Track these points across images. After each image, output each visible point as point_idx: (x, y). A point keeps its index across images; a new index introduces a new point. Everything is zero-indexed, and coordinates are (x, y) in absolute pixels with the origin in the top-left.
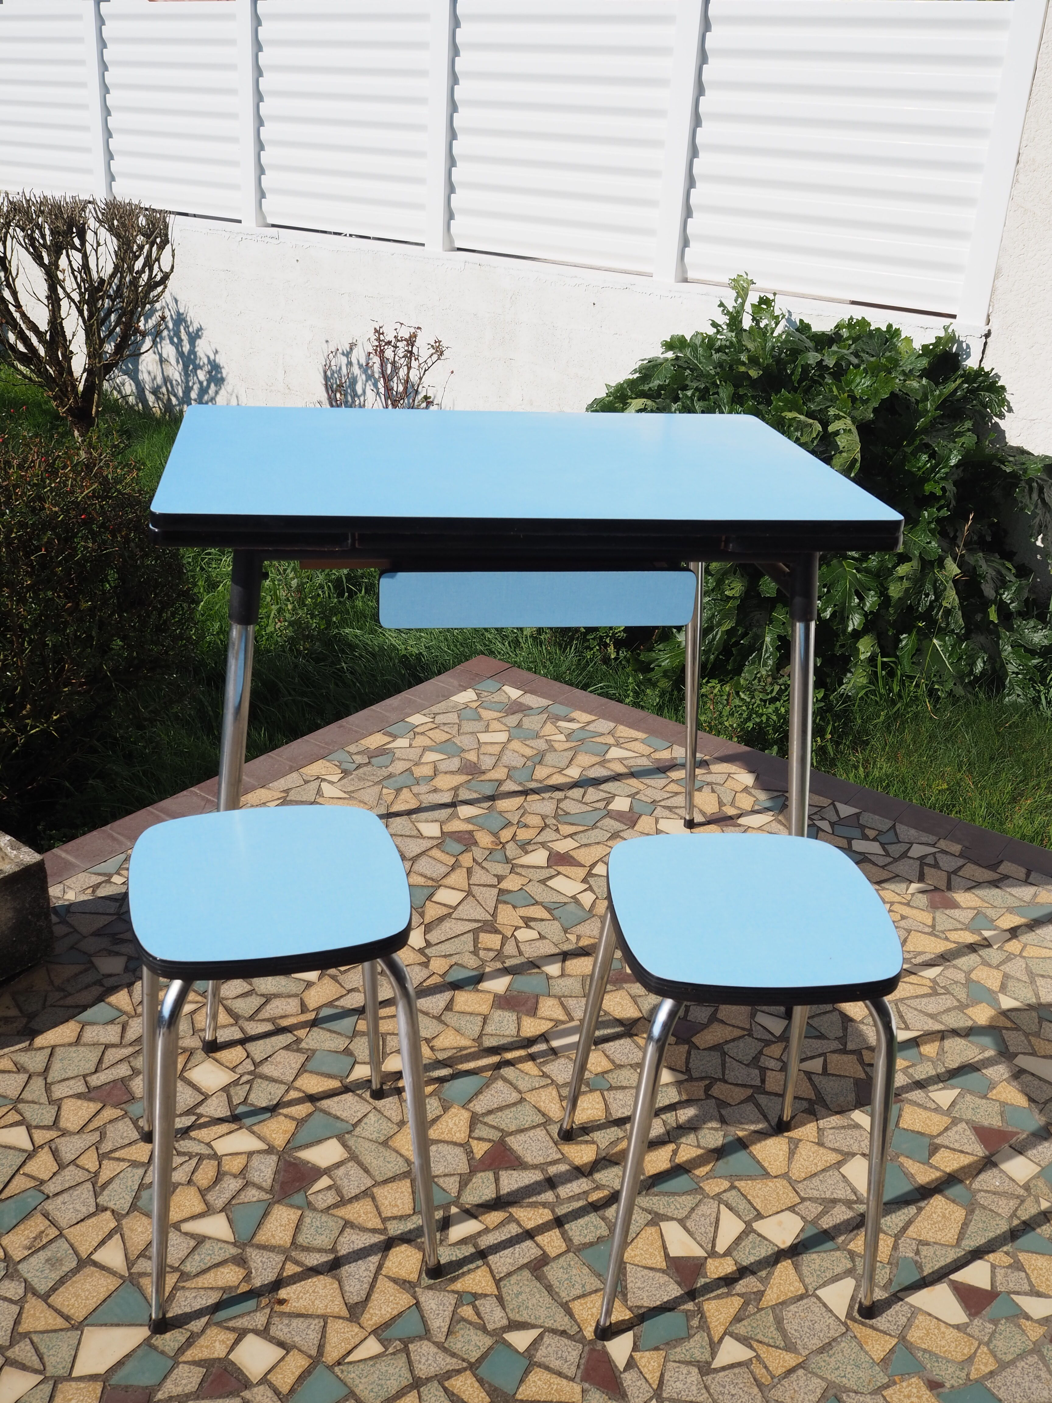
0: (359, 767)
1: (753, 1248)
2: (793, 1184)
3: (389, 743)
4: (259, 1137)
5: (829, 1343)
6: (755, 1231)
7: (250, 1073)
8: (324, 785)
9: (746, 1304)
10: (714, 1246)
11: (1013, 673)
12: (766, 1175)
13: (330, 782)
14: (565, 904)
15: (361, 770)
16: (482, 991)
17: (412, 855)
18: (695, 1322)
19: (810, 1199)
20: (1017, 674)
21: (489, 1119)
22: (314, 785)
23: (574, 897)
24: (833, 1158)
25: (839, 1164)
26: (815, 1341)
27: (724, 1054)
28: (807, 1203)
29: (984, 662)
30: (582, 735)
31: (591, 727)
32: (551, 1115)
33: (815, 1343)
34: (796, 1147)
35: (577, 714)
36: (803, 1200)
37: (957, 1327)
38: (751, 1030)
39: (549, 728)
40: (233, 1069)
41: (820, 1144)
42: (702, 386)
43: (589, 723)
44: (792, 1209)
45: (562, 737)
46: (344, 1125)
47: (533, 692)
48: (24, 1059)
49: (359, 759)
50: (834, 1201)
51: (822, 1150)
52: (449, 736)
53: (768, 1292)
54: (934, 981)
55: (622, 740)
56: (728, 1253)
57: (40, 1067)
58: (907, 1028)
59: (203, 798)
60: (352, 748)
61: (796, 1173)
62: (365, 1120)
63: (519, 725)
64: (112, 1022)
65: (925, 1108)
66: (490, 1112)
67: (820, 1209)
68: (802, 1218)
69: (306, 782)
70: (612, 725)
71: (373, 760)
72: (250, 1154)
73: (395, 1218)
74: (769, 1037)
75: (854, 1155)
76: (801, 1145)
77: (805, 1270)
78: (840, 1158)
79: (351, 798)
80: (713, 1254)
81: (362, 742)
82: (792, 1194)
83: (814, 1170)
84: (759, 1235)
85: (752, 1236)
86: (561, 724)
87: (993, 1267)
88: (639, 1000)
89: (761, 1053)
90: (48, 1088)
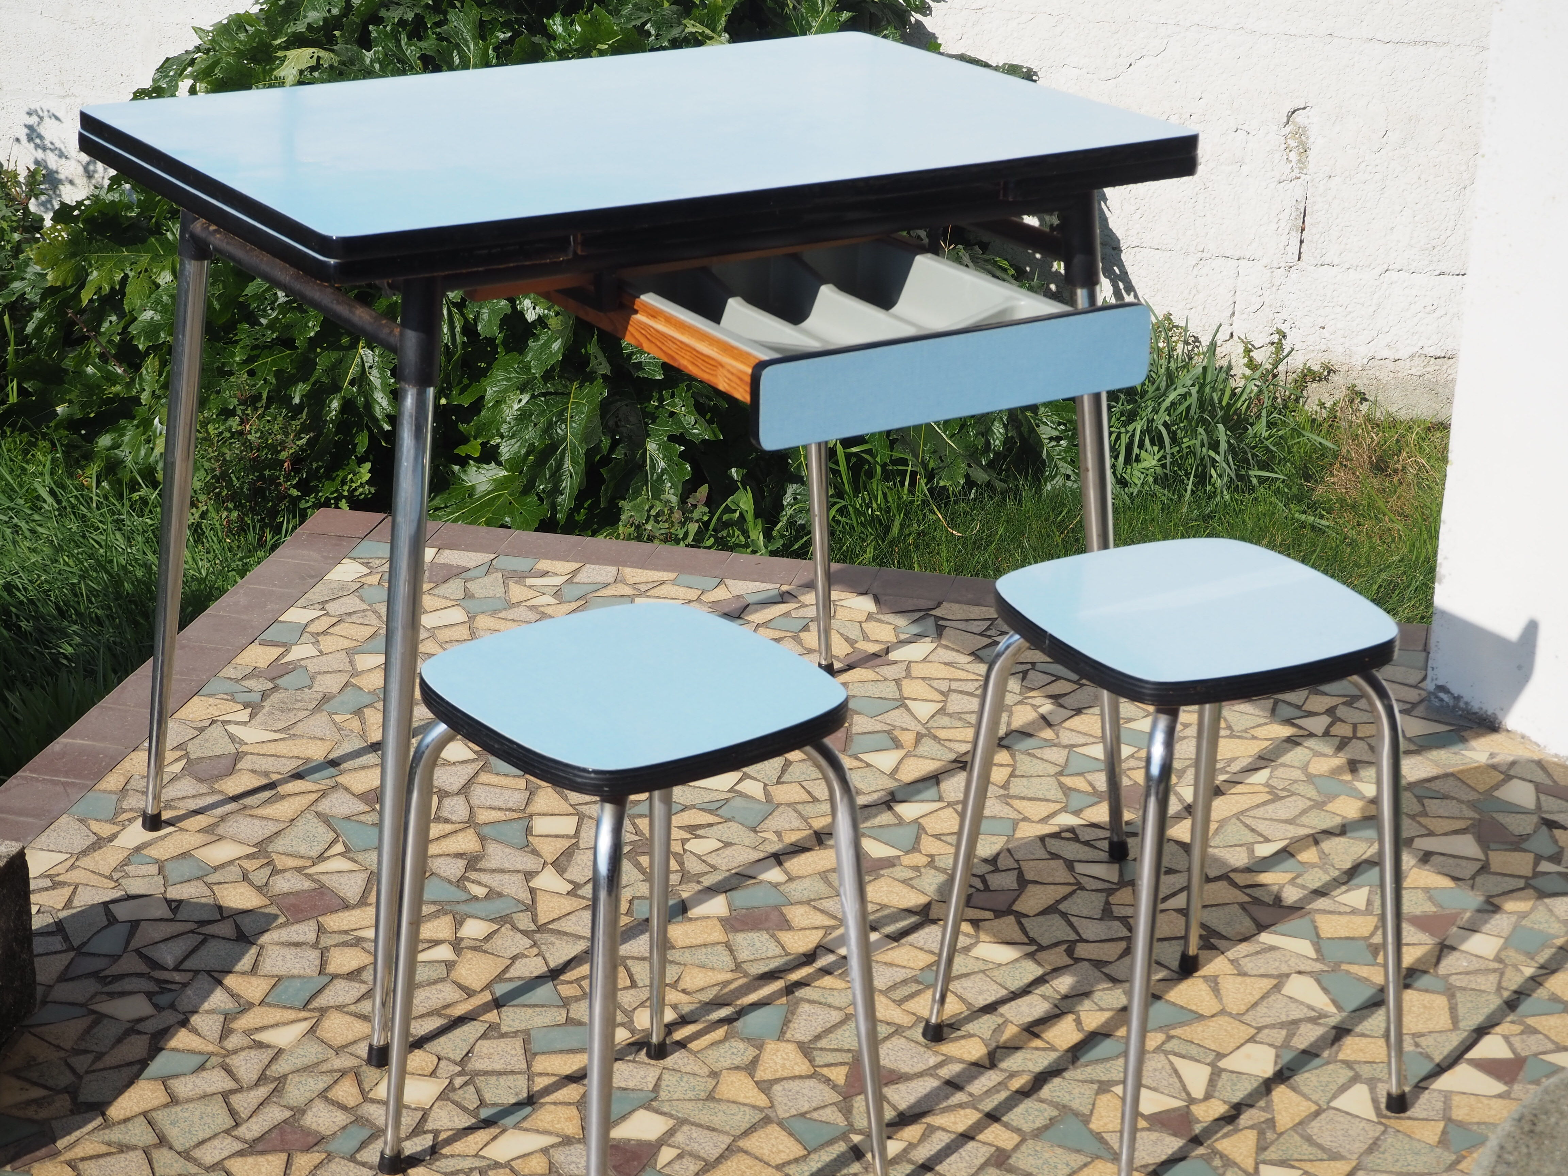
0: (264, 695)
1: (1235, 1085)
2: (1238, 1017)
3: (282, 655)
4: (537, 1131)
5: (1374, 1143)
6: (1225, 1070)
7: (459, 1074)
8: (231, 728)
9: (1261, 1134)
10: (1188, 1094)
11: (1051, 439)
12: (1200, 1017)
13: (237, 723)
14: (727, 800)
15: (274, 698)
16: (697, 919)
17: (456, 787)
18: (1217, 1162)
19: (1266, 1027)
20: (1058, 439)
21: (822, 1044)
22: (216, 731)
23: (731, 790)
24: (1267, 984)
25: (1277, 988)
26: (1358, 1145)
27: (1064, 915)
28: (1266, 1031)
29: (1005, 426)
30: (578, 592)
31: (581, 577)
32: (897, 1021)
33: (1359, 1147)
34: (1217, 984)
35: (544, 565)
36: (1259, 1029)
37: (1499, 1096)
38: (1078, 883)
39: (517, 592)
40: (433, 1074)
41: (1243, 974)
42: (410, 16)
43: (574, 573)
44: (1252, 1040)
45: (547, 599)
46: (641, 1095)
47: (452, 547)
48: (115, 1135)
49: (259, 685)
50: (1295, 1023)
51: (1248, 980)
52: (373, 630)
53: (1278, 1118)
54: (1267, 785)
55: (643, 588)
56: (1208, 1096)
57: (149, 1138)
58: (1267, 840)
59: (53, 782)
60: (229, 672)
61: (1234, 1007)
62: (663, 1084)
63: (468, 595)
64: (201, 1067)
65: (1340, 913)
66: (818, 1037)
67: (1284, 1032)
68: (1271, 1045)
69: (202, 730)
70: (613, 570)
71: (279, 682)
72: (545, 1151)
73: (789, 1163)
74: (1106, 886)
75: (1288, 975)
76: (1220, 980)
77: (1305, 1090)
78: (1274, 982)
79: (293, 737)
80: (1192, 1101)
81: (238, 660)
82: (1243, 1027)
83: (1253, 1000)
84: (1233, 1072)
85: (1224, 1075)
86: (529, 581)
87: (1506, 1038)
88: (914, 882)
89: (1107, 903)
90: (186, 1155)
